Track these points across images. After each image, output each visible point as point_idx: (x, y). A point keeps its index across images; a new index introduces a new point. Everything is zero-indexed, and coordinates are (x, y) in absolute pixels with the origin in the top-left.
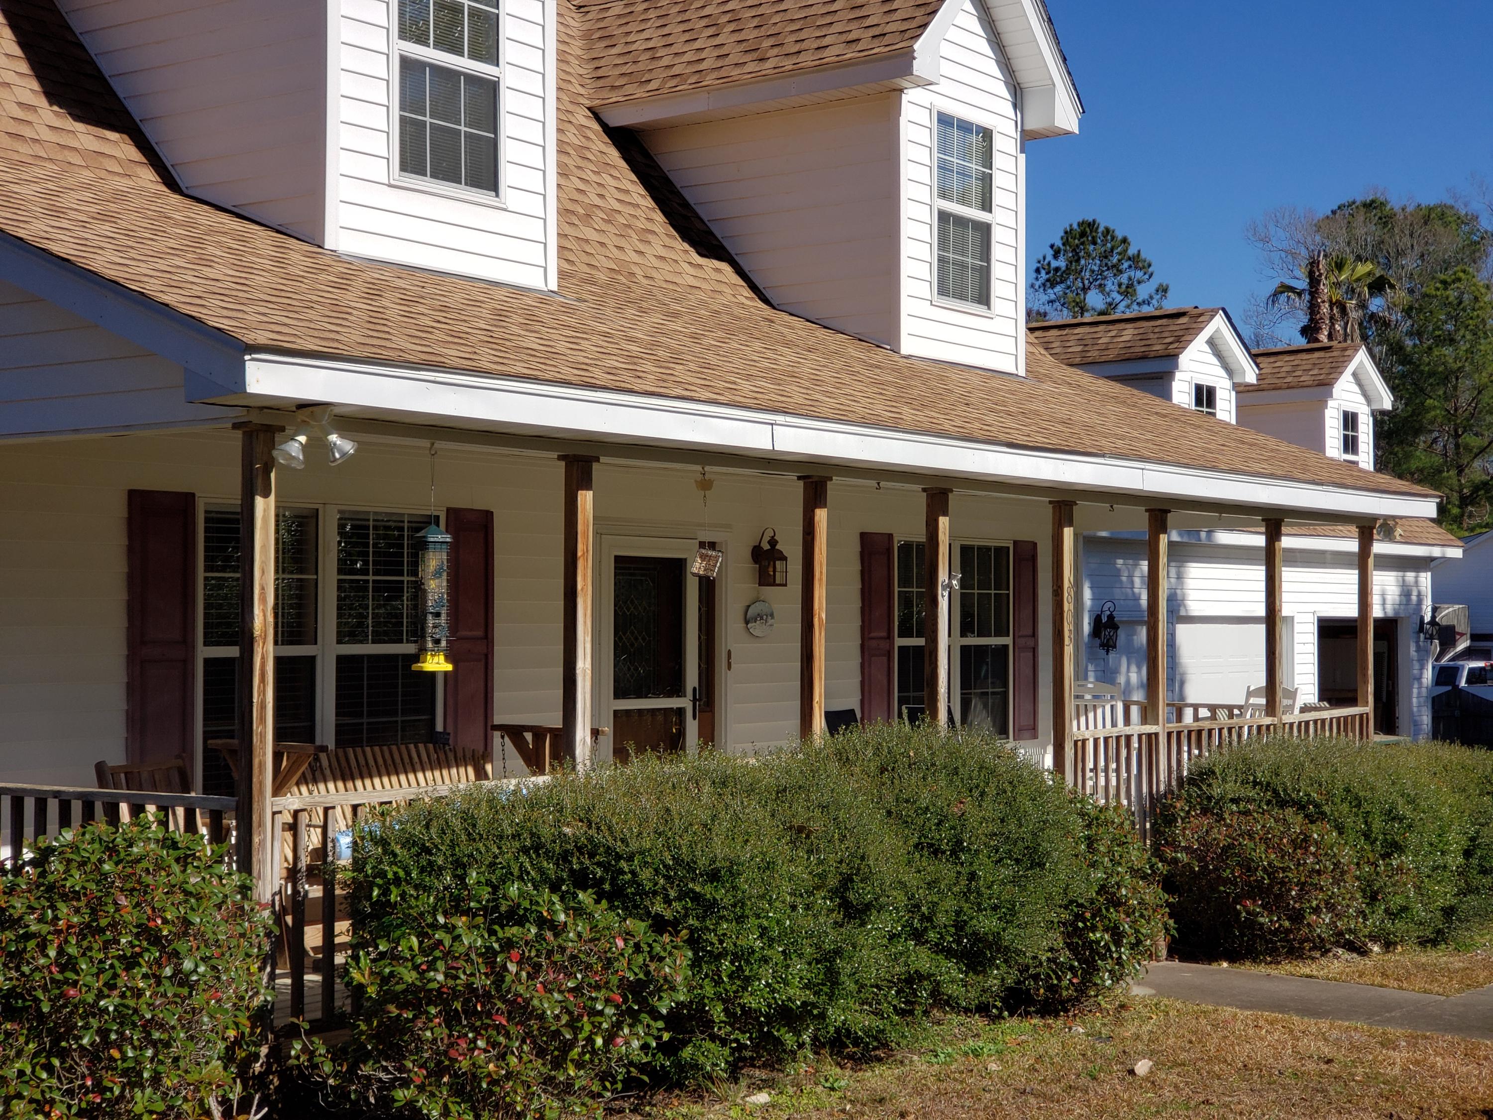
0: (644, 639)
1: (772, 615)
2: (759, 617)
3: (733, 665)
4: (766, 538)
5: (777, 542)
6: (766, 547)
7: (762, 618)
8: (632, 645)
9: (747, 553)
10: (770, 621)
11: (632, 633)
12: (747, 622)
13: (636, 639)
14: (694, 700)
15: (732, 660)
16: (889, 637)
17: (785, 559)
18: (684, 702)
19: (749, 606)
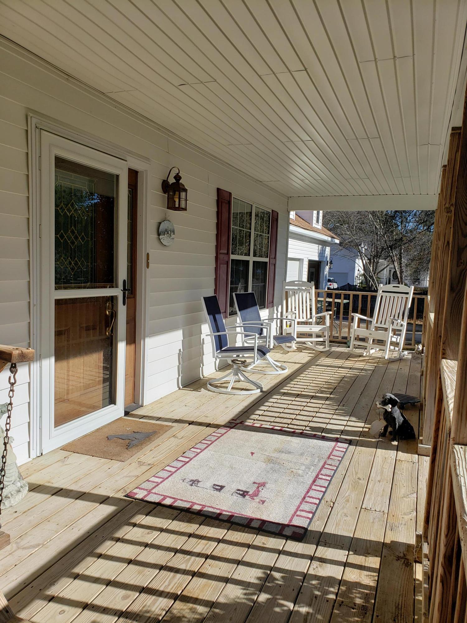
0: (83, 238)
1: (174, 232)
2: (166, 232)
3: (150, 265)
4: (173, 174)
5: (180, 178)
6: (172, 180)
7: (168, 233)
8: (73, 243)
9: (158, 184)
10: (173, 236)
11: (73, 232)
12: (159, 234)
13: (76, 238)
14: (124, 289)
15: (149, 261)
16: (228, 253)
17: (185, 190)
18: (117, 292)
19: (160, 223)
